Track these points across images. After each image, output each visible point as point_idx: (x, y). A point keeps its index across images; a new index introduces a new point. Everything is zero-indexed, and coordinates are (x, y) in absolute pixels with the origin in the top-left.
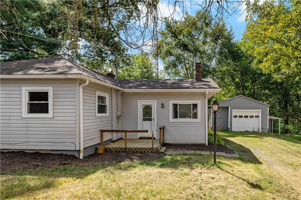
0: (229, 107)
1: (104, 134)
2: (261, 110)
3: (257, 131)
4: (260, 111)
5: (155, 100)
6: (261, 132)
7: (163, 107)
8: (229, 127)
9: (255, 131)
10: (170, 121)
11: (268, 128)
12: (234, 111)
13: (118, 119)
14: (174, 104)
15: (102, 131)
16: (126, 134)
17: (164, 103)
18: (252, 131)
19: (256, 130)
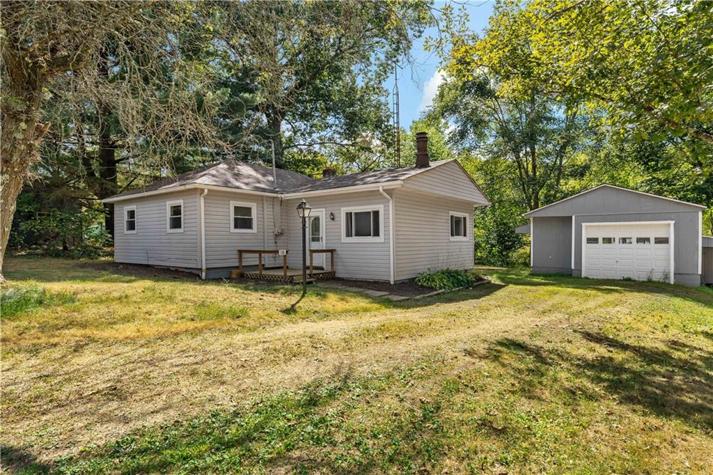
0: (571, 217)
1: (244, 255)
2: (672, 223)
3: (661, 281)
4: (669, 224)
5: (323, 208)
6: (672, 283)
7: (333, 219)
8: (573, 267)
9: (654, 279)
10: (343, 241)
11: (700, 272)
12: (587, 226)
13: (275, 239)
14: (347, 214)
15: (240, 252)
16: (260, 255)
17: (333, 212)
18: (646, 280)
19: (657, 277)
